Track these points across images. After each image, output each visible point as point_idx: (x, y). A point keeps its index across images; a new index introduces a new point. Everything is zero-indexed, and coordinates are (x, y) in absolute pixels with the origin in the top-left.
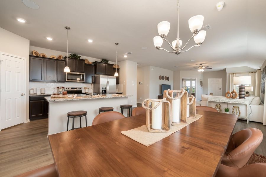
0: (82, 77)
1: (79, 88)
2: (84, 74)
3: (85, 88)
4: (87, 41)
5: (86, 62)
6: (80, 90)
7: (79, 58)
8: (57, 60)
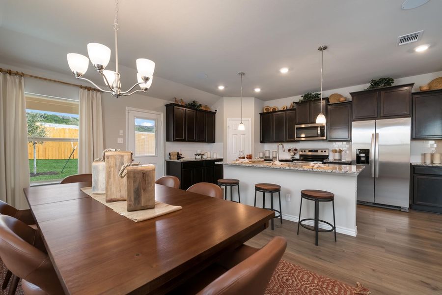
1: (322, 151)
4: (279, 72)
5: (332, 102)
6: (324, 154)
8: (287, 110)
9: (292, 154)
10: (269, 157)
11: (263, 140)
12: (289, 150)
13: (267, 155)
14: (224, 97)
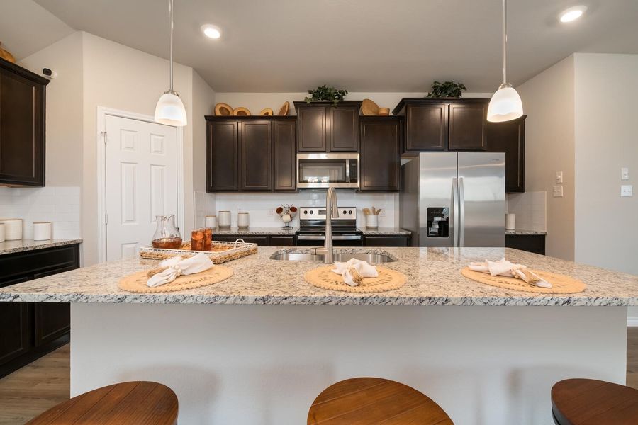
0: (348, 171)
1: (345, 212)
2: (357, 156)
3: (366, 212)
5: (366, 111)
6: (347, 217)
7: (340, 98)
8: (273, 118)
9: (287, 218)
10: (229, 228)
11: (214, 186)
12: (279, 210)
13: (224, 223)
14: (84, 33)
